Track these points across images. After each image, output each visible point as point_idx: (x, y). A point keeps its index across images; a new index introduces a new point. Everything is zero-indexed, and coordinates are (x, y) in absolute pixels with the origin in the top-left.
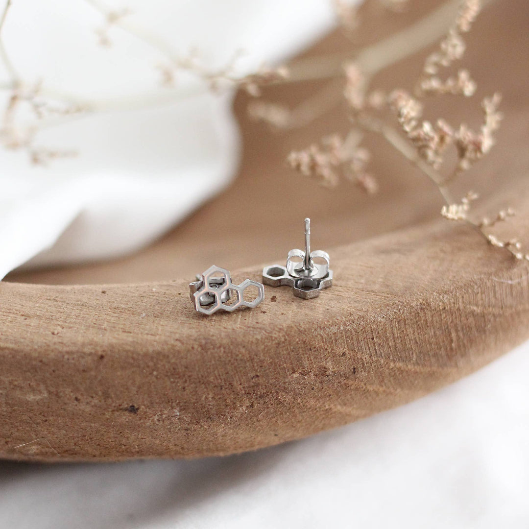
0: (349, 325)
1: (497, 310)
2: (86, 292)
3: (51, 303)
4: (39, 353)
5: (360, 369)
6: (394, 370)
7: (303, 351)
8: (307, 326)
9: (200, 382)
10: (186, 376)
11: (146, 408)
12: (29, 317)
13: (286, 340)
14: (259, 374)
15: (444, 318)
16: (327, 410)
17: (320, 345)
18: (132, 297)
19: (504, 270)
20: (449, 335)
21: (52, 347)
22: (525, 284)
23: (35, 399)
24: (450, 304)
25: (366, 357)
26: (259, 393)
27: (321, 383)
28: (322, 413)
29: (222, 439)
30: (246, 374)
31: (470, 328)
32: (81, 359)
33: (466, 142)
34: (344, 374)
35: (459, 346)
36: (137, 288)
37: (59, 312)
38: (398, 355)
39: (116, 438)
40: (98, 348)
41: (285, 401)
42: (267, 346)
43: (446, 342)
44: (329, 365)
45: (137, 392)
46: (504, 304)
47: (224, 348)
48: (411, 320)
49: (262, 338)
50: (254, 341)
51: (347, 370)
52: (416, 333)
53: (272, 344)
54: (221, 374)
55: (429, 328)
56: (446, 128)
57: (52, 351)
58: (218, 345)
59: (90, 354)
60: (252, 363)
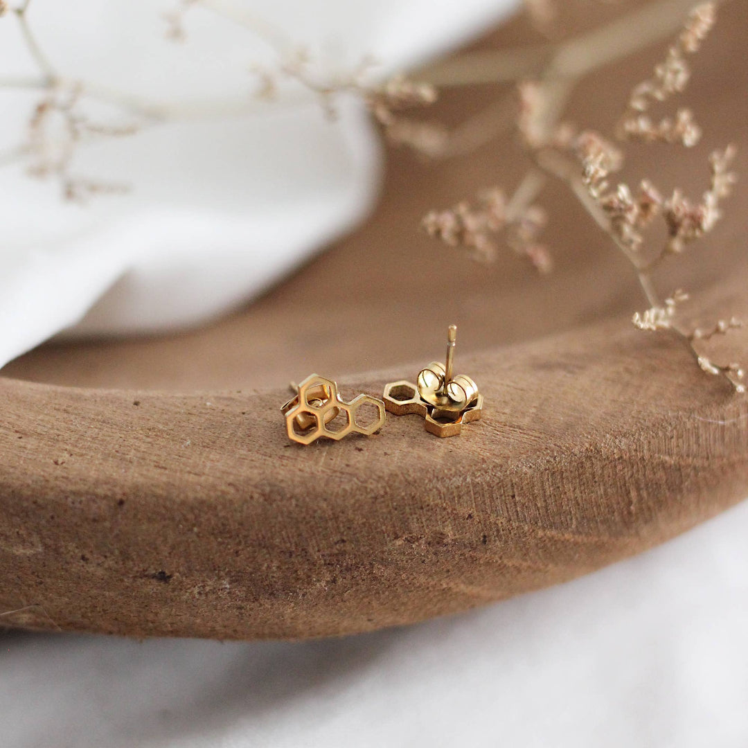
0: (479, 476)
1: (700, 462)
2: (112, 402)
3: (60, 415)
4: (33, 490)
5: (493, 539)
6: (543, 539)
7: (410, 509)
8: (419, 474)
9: (260, 545)
10: (241, 536)
11: (182, 577)
12: (26, 434)
13: (386, 493)
14: (345, 538)
15: (621, 471)
16: (444, 590)
17: (436, 502)
18: (176, 413)
19: (714, 405)
20: (627, 495)
21: (52, 483)
22: (743, 425)
23: (25, 554)
24: (630, 452)
25: (502, 521)
26: (345, 564)
27: (435, 554)
28: (437, 593)
29: (291, 623)
30: (326, 537)
31: (658, 485)
32: (91, 503)
33: (680, 215)
34: (470, 544)
35: (641, 509)
36: (185, 401)
37: (69, 429)
38: (549, 520)
39: (140, 612)
40: (117, 490)
41: (383, 576)
42: (358, 500)
43: (622, 504)
44: (449, 531)
45: (170, 553)
46: (711, 452)
47: (297, 500)
48: (571, 472)
49: (352, 489)
50: (340, 492)
51: (474, 539)
52: (577, 491)
53: (365, 497)
54: (290, 535)
55: (597, 484)
56: (653, 194)
57: (52, 489)
58: (288, 496)
59: (106, 497)
60: (337, 522)
